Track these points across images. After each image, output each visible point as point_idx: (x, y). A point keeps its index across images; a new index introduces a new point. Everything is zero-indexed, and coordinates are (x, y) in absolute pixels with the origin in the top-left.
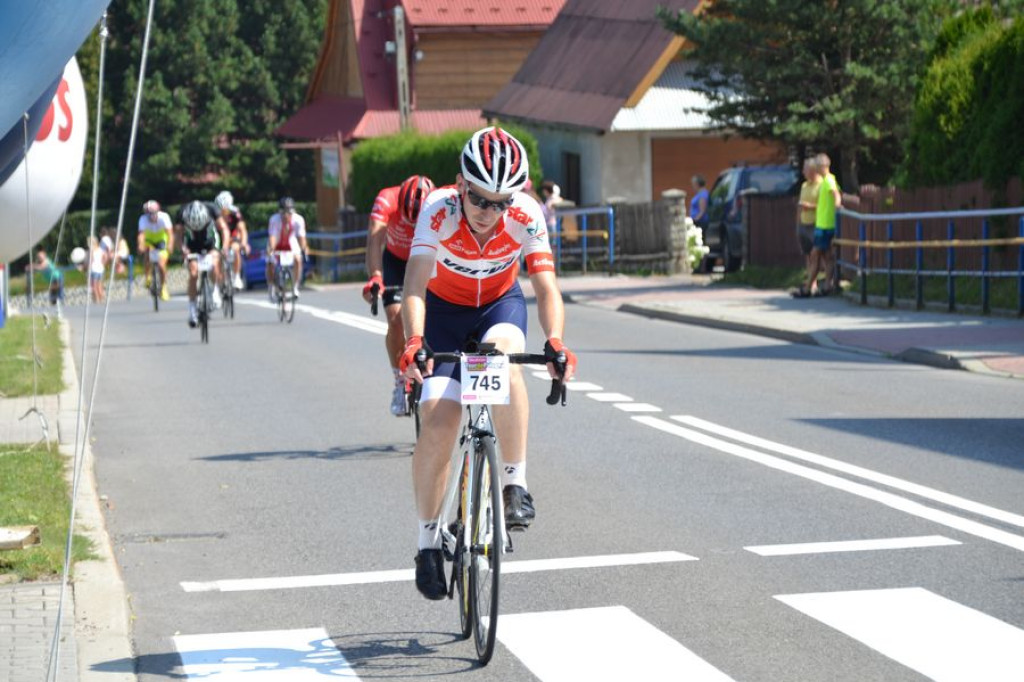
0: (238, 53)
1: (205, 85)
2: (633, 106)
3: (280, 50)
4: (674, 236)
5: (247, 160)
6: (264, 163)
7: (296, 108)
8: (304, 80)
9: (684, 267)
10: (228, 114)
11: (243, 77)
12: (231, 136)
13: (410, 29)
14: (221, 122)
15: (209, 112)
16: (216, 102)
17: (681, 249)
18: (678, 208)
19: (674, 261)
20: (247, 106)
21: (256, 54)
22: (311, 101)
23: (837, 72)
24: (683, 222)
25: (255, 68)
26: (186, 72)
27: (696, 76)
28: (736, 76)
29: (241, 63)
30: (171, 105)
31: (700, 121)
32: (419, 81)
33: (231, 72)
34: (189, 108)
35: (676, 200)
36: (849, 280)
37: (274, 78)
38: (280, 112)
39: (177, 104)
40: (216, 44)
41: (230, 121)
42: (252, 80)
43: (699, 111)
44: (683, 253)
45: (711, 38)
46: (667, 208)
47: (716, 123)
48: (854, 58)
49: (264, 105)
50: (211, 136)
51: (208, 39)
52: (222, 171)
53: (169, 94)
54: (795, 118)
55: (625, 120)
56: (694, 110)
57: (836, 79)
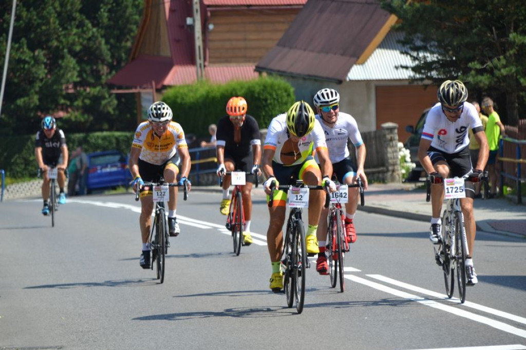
0: (81, 25)
1: (57, 47)
2: (363, 63)
3: (112, 23)
4: (389, 155)
5: (87, 102)
6: (100, 103)
7: (123, 64)
8: (129, 44)
9: (397, 177)
10: (74, 68)
11: (85, 42)
12: (76, 85)
13: (204, 8)
14: (69, 74)
15: (60, 67)
16: (65, 60)
17: (394, 164)
18: (392, 136)
19: (390, 173)
20: (87, 63)
21: (94, 26)
22: (133, 59)
23: (503, 40)
24: (396, 146)
25: (93, 36)
26: (44, 39)
27: (404, 43)
28: (433, 43)
29: (84, 32)
30: (32, 62)
31: (407, 74)
32: (210, 44)
33: (77, 39)
34: (45, 64)
35: (391, 130)
36: (511, 187)
37: (107, 43)
38: (111, 67)
39: (37, 61)
40: (65, 19)
41: (76, 74)
42: (91, 44)
43: (406, 68)
44: (396, 167)
45: (413, 16)
46: (384, 136)
47: (418, 76)
48: (515, 30)
49: (100, 62)
50: (62, 84)
51: (59, 15)
52: (70, 110)
53: (32, 54)
54: (473, 72)
55: (356, 73)
56: (402, 67)
57: (503, 44)
